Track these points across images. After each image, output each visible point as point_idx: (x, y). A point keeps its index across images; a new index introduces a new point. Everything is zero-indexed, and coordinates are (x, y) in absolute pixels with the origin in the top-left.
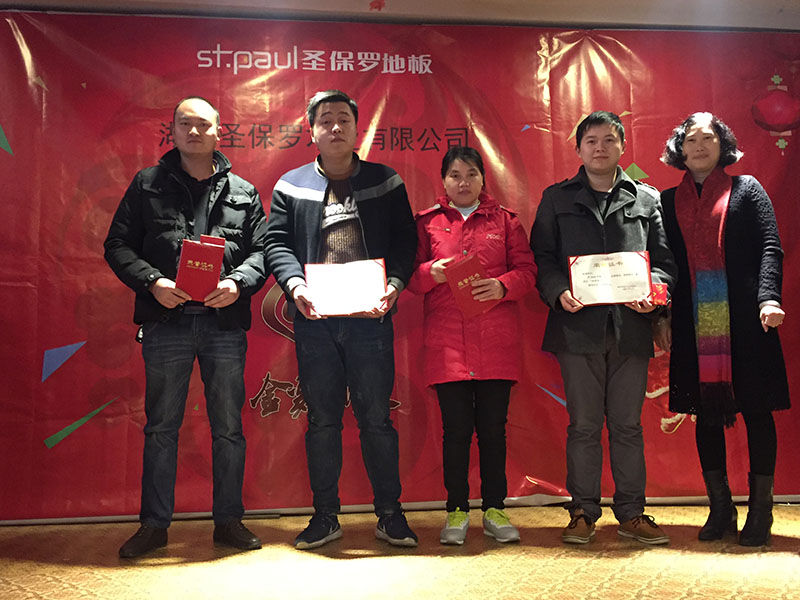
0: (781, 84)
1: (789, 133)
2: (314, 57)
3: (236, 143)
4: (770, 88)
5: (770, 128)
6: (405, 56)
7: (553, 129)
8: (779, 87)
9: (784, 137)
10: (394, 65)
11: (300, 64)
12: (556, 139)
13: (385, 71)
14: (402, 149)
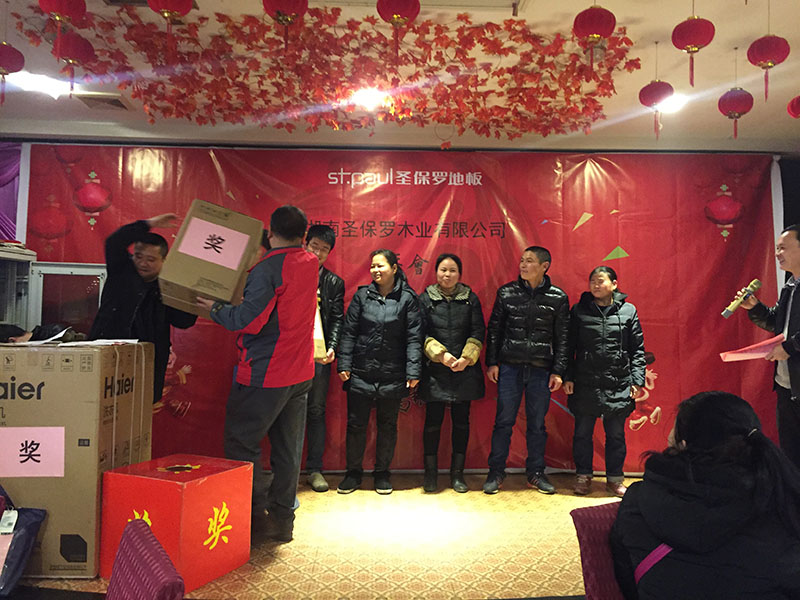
0: (727, 191)
1: (731, 226)
2: (403, 176)
3: (352, 233)
4: (719, 194)
5: (717, 222)
6: (464, 173)
7: (563, 222)
8: (726, 193)
9: (728, 229)
10: (456, 180)
11: (394, 180)
12: (565, 229)
13: (450, 183)
14: (461, 236)
